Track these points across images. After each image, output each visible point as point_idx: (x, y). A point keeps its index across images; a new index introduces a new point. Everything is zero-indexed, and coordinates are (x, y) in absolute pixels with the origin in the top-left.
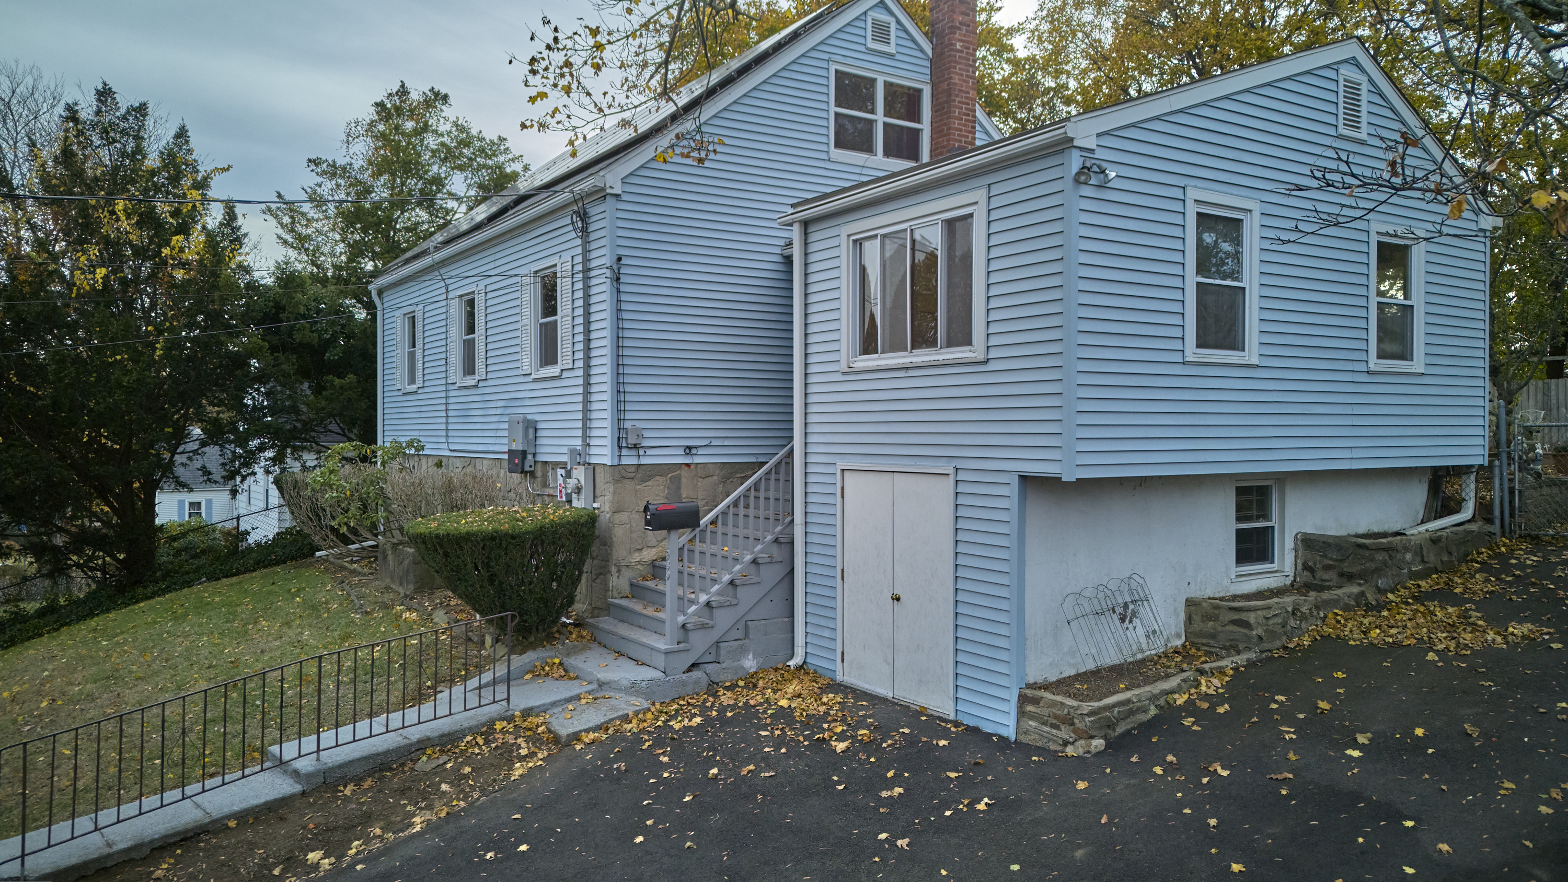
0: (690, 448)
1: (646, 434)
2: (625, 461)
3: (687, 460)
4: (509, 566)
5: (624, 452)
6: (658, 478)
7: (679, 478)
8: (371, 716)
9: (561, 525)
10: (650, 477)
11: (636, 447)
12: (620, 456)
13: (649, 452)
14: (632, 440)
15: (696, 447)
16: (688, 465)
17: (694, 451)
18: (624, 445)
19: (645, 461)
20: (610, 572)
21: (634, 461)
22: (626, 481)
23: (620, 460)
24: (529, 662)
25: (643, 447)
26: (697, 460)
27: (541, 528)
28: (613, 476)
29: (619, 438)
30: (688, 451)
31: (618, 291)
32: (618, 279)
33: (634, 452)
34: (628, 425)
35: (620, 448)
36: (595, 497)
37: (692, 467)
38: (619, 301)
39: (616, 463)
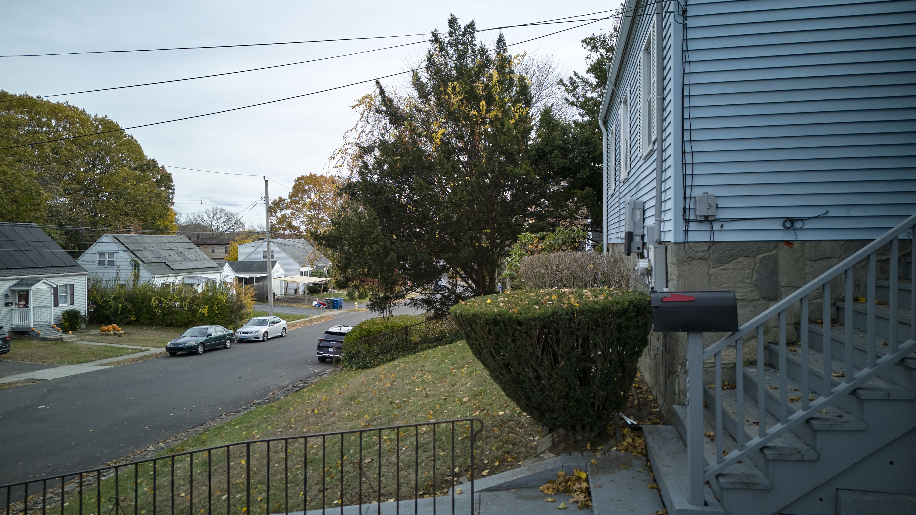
0: (792, 220)
1: (722, 203)
2: (692, 237)
3: (789, 236)
4: (520, 356)
5: (693, 226)
6: (741, 259)
7: (775, 260)
8: (361, 502)
9: (581, 312)
10: (730, 259)
11: (707, 220)
12: (686, 231)
13: (727, 226)
14: (702, 211)
15: (802, 219)
16: (788, 243)
17: (798, 225)
18: (692, 217)
19: (720, 237)
20: (675, 372)
21: (705, 237)
22: (695, 262)
23: (686, 236)
24: (552, 470)
25: (719, 220)
26: (803, 236)
27: (553, 313)
28: (678, 256)
29: (684, 209)
30: (788, 225)
31: (685, 28)
32: (685, 11)
33: (706, 226)
34: (697, 192)
35: (687, 221)
36: (667, 281)
37: (796, 246)
38: (686, 40)
39: (681, 239)
